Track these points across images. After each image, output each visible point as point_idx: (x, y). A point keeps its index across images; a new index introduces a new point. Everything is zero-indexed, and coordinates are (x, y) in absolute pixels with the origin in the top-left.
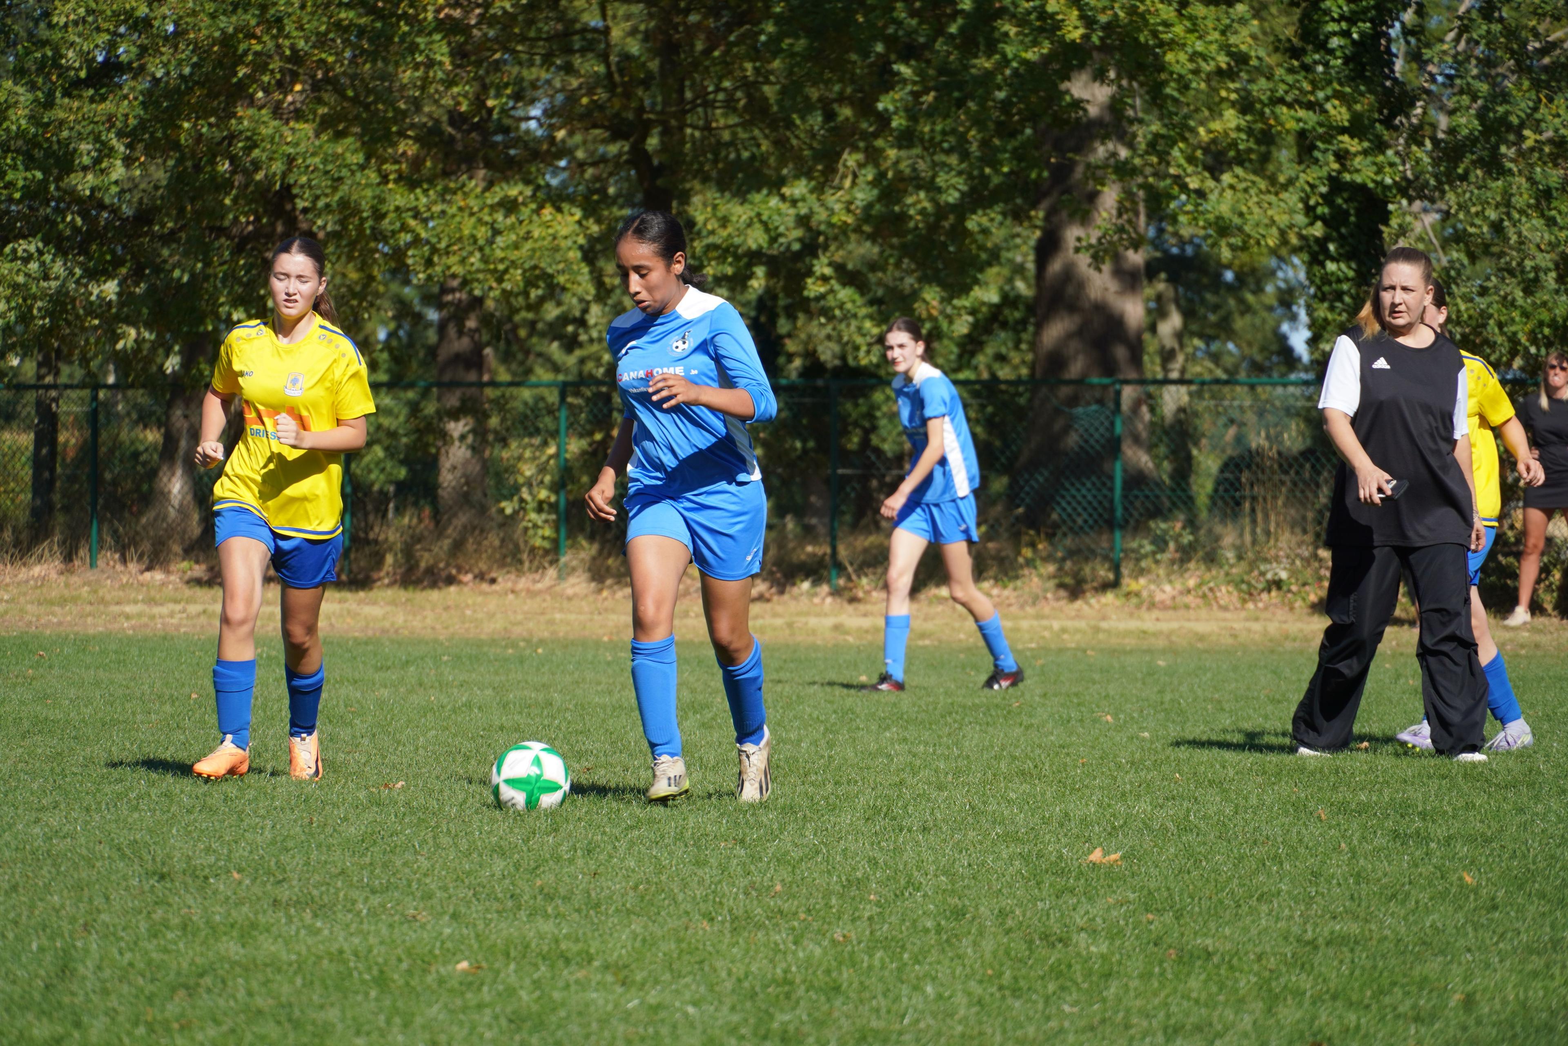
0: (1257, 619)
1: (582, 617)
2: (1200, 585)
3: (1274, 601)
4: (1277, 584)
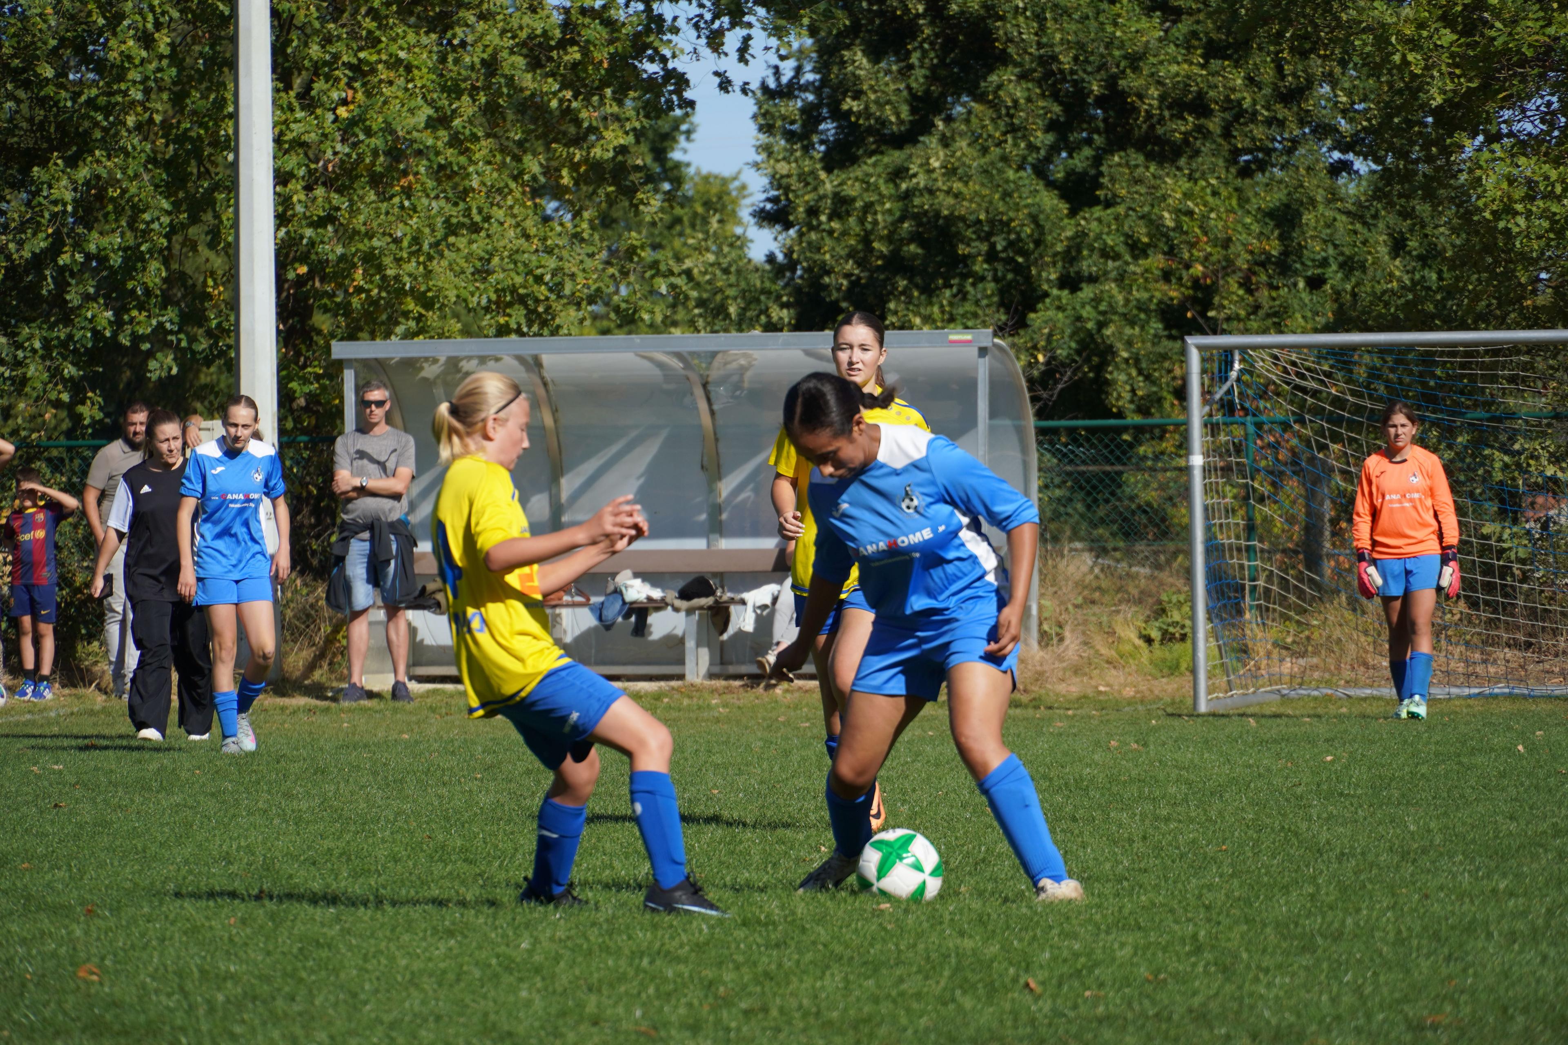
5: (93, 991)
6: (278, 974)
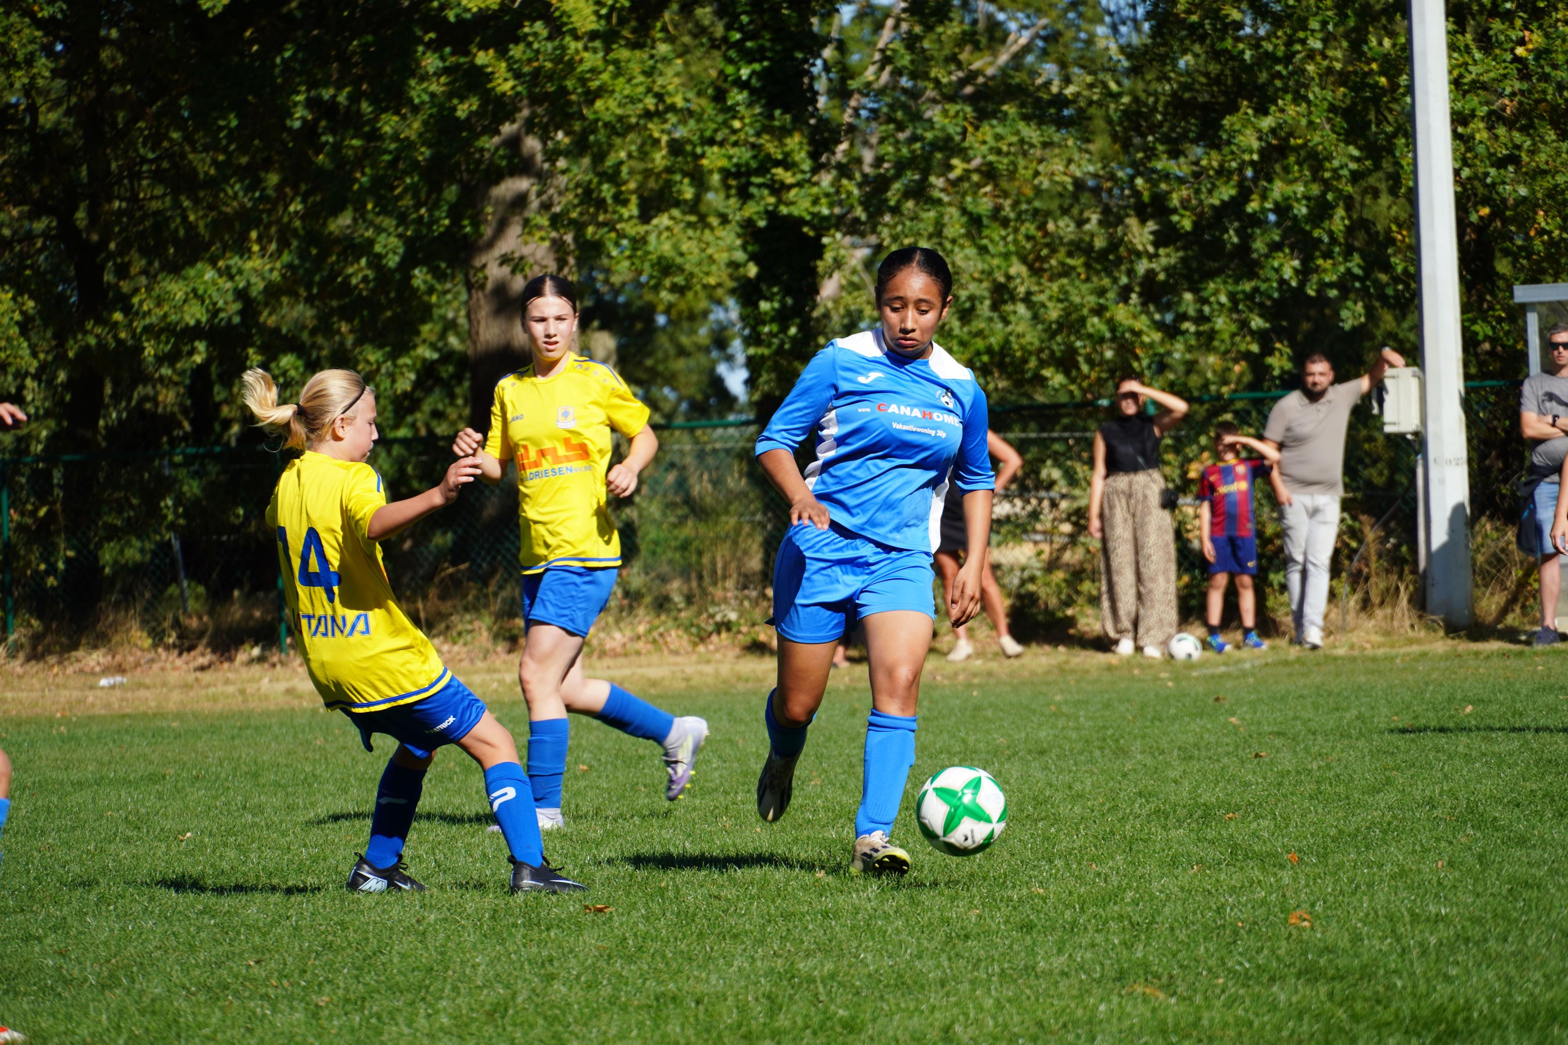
0: (708, 662)
1: (34, 695)
2: (650, 631)
3: (725, 643)
4: (727, 626)
5: (1305, 937)
6: (1489, 916)
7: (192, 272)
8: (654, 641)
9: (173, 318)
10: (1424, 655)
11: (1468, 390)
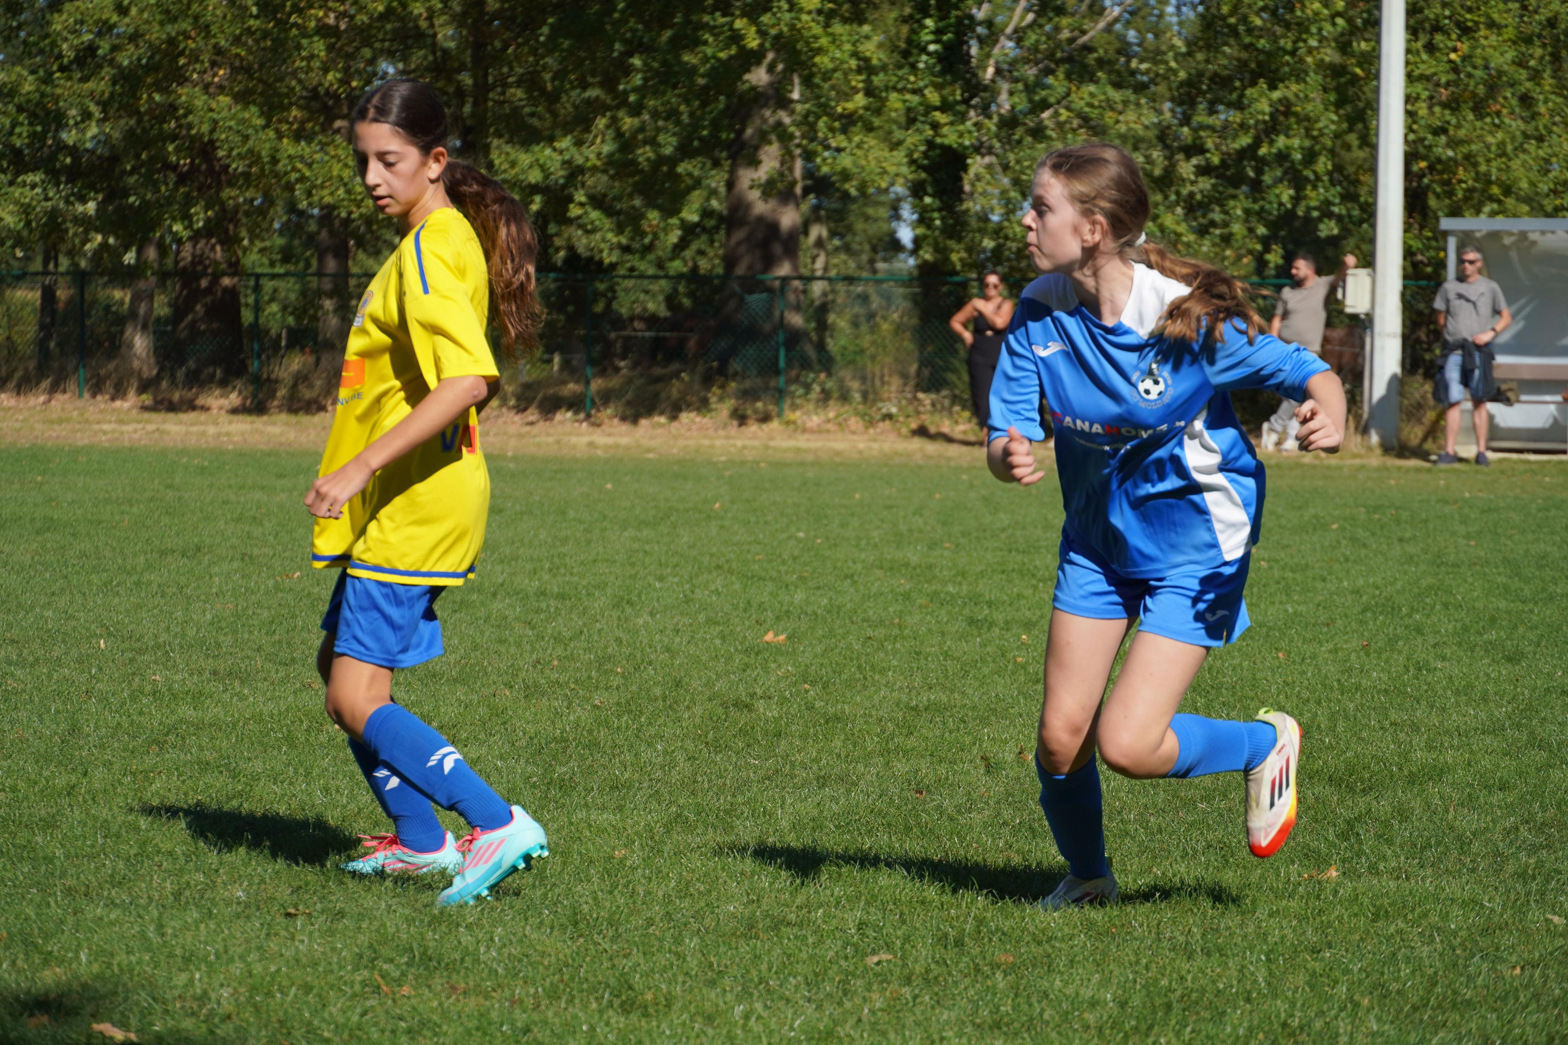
0: (875, 440)
2: (837, 416)
3: (887, 428)
4: (889, 416)
7: (536, 148)
8: (840, 424)
9: (522, 177)
10: (1363, 467)
11: (1405, 287)
